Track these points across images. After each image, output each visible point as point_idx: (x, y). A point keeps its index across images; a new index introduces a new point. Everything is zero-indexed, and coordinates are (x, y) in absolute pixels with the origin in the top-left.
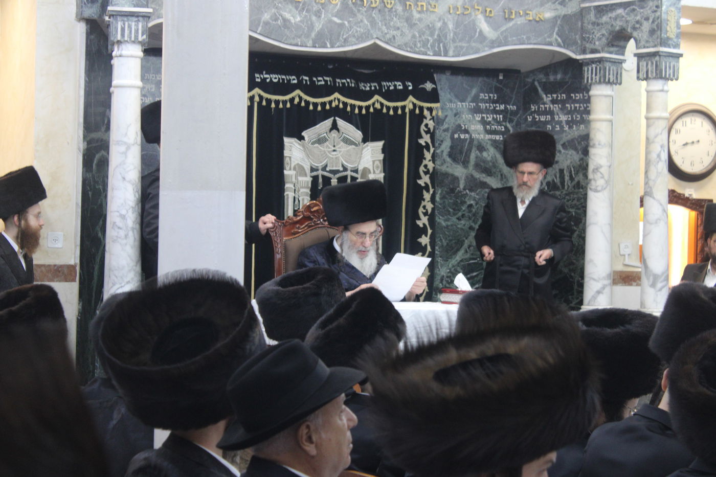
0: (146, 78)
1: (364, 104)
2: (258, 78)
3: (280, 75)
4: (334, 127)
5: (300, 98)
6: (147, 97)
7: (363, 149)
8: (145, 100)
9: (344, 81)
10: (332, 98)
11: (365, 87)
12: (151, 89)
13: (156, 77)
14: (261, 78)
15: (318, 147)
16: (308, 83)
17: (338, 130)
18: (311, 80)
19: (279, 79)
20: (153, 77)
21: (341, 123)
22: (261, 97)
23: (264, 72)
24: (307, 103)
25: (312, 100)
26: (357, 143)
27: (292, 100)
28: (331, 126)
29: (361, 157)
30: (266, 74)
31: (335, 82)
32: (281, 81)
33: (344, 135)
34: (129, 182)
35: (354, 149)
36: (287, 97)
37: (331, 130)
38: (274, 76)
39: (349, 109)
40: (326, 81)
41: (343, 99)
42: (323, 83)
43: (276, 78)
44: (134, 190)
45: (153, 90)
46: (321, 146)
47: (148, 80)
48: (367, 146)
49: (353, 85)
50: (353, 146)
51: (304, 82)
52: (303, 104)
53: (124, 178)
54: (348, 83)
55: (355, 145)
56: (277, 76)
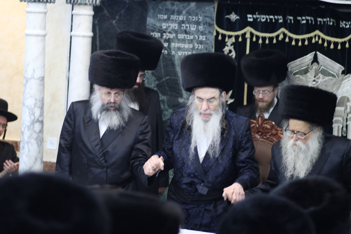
0: (171, 18)
1: (339, 40)
2: (250, 18)
3: (268, 15)
4: (315, 60)
5: (285, 35)
6: (172, 34)
7: (343, 80)
8: (170, 36)
9: (325, 20)
10: (312, 34)
11: (346, 25)
12: (175, 27)
13: (179, 18)
14: (253, 18)
15: (299, 77)
16: (293, 22)
17: (318, 63)
18: (295, 19)
19: (267, 19)
20: (176, 18)
21: (320, 56)
22: (252, 34)
23: (257, 13)
24: (291, 39)
25: (294, 36)
26: (335, 74)
27: (278, 36)
28: (312, 60)
29: (340, 86)
30: (258, 14)
31: (316, 21)
32: (269, 20)
33: (322, 67)
34: (27, 107)
35: (332, 80)
36: (274, 35)
37: (312, 63)
38: (263, 16)
39: (326, 44)
40: (307, 20)
41: (322, 35)
42: (304, 22)
43: (263, 18)
44: (29, 113)
45: (176, 28)
46: (303, 77)
47: (173, 20)
48: (349, 77)
49: (331, 24)
50: (330, 77)
51: (289, 21)
52: (287, 40)
53: (24, 104)
54: (328, 21)
55: (333, 76)
56: (264, 16)
